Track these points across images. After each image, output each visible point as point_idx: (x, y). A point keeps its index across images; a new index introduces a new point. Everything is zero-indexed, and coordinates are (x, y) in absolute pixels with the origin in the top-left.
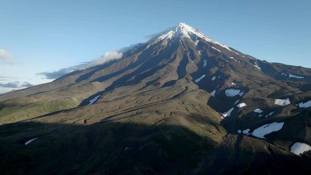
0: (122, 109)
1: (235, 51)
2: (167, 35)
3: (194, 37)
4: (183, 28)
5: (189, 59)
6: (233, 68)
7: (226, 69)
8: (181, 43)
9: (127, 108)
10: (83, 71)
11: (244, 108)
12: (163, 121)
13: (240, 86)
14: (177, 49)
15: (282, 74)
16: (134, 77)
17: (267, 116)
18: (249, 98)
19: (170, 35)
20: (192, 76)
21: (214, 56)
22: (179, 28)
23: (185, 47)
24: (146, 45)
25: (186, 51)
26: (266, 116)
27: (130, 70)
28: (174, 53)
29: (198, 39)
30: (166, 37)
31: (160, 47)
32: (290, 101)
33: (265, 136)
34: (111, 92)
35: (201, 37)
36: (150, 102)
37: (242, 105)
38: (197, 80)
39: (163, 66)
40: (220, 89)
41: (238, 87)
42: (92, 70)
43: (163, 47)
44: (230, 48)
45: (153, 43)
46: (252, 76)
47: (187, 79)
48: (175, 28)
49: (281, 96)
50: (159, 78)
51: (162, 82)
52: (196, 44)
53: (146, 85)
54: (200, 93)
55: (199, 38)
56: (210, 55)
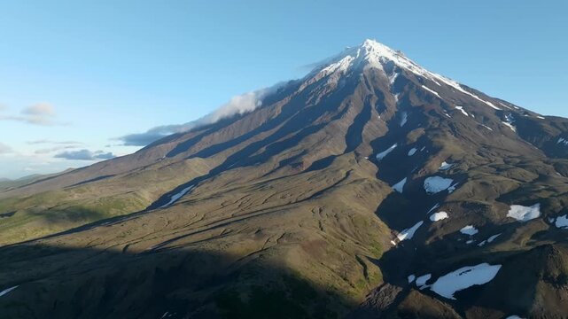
0: (205, 222)
1: (473, 91)
2: (339, 64)
3: (389, 67)
4: (370, 50)
5: (374, 112)
6: (454, 130)
7: (440, 133)
8: (362, 79)
9: (215, 219)
10: (185, 133)
11: (443, 222)
12: (256, 256)
13: (455, 171)
14: (353, 93)
15: (560, 141)
16: (263, 149)
17: (483, 243)
18: (457, 202)
19: (345, 64)
20: (373, 147)
21: (423, 106)
22: (363, 51)
23: (369, 88)
24: (299, 83)
25: (370, 96)
26: (480, 244)
27: (263, 133)
28: (346, 100)
29: (396, 72)
30: (336, 69)
31: (323, 88)
32: (541, 210)
33: (457, 294)
34: (212, 180)
35: (405, 66)
36: (265, 206)
37: (440, 216)
38: (381, 156)
39: (322, 126)
40: (416, 176)
41: (451, 172)
42: (198, 133)
43: (329, 87)
44: (461, 86)
45: (312, 81)
46: (489, 148)
47: (357, 155)
48: (356, 50)
49: (524, 199)
50: (305, 152)
51: (309, 160)
52: (393, 81)
53: (278, 165)
54: (369, 187)
55: (399, 70)
56: (415, 102)
